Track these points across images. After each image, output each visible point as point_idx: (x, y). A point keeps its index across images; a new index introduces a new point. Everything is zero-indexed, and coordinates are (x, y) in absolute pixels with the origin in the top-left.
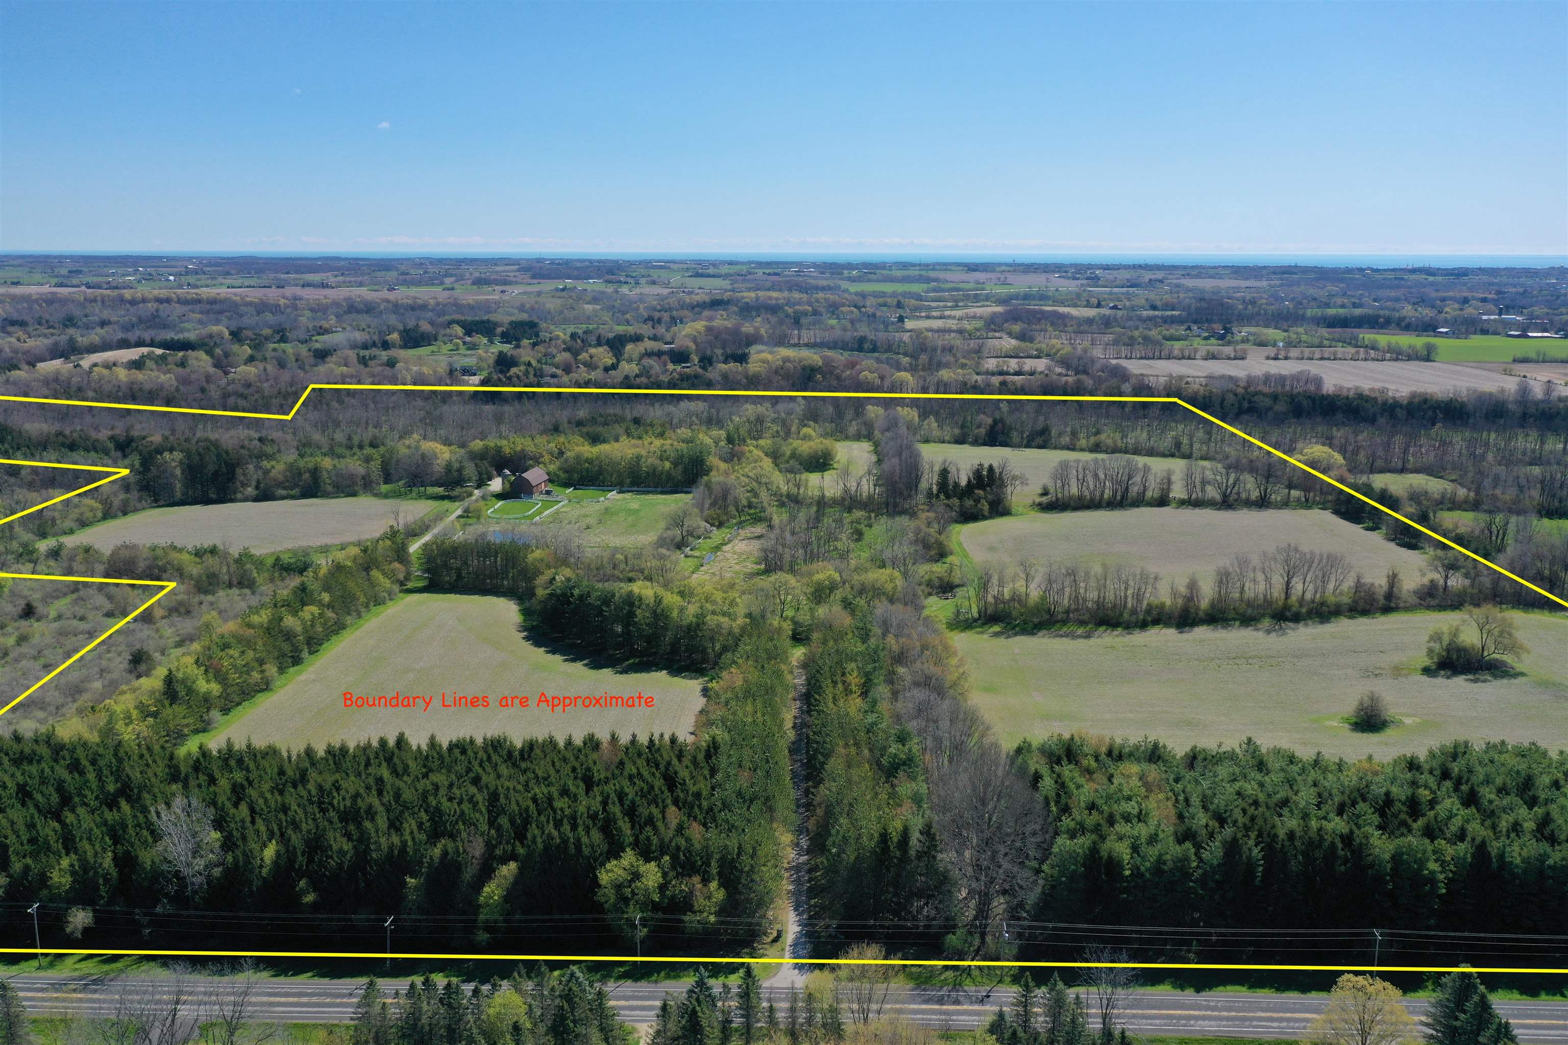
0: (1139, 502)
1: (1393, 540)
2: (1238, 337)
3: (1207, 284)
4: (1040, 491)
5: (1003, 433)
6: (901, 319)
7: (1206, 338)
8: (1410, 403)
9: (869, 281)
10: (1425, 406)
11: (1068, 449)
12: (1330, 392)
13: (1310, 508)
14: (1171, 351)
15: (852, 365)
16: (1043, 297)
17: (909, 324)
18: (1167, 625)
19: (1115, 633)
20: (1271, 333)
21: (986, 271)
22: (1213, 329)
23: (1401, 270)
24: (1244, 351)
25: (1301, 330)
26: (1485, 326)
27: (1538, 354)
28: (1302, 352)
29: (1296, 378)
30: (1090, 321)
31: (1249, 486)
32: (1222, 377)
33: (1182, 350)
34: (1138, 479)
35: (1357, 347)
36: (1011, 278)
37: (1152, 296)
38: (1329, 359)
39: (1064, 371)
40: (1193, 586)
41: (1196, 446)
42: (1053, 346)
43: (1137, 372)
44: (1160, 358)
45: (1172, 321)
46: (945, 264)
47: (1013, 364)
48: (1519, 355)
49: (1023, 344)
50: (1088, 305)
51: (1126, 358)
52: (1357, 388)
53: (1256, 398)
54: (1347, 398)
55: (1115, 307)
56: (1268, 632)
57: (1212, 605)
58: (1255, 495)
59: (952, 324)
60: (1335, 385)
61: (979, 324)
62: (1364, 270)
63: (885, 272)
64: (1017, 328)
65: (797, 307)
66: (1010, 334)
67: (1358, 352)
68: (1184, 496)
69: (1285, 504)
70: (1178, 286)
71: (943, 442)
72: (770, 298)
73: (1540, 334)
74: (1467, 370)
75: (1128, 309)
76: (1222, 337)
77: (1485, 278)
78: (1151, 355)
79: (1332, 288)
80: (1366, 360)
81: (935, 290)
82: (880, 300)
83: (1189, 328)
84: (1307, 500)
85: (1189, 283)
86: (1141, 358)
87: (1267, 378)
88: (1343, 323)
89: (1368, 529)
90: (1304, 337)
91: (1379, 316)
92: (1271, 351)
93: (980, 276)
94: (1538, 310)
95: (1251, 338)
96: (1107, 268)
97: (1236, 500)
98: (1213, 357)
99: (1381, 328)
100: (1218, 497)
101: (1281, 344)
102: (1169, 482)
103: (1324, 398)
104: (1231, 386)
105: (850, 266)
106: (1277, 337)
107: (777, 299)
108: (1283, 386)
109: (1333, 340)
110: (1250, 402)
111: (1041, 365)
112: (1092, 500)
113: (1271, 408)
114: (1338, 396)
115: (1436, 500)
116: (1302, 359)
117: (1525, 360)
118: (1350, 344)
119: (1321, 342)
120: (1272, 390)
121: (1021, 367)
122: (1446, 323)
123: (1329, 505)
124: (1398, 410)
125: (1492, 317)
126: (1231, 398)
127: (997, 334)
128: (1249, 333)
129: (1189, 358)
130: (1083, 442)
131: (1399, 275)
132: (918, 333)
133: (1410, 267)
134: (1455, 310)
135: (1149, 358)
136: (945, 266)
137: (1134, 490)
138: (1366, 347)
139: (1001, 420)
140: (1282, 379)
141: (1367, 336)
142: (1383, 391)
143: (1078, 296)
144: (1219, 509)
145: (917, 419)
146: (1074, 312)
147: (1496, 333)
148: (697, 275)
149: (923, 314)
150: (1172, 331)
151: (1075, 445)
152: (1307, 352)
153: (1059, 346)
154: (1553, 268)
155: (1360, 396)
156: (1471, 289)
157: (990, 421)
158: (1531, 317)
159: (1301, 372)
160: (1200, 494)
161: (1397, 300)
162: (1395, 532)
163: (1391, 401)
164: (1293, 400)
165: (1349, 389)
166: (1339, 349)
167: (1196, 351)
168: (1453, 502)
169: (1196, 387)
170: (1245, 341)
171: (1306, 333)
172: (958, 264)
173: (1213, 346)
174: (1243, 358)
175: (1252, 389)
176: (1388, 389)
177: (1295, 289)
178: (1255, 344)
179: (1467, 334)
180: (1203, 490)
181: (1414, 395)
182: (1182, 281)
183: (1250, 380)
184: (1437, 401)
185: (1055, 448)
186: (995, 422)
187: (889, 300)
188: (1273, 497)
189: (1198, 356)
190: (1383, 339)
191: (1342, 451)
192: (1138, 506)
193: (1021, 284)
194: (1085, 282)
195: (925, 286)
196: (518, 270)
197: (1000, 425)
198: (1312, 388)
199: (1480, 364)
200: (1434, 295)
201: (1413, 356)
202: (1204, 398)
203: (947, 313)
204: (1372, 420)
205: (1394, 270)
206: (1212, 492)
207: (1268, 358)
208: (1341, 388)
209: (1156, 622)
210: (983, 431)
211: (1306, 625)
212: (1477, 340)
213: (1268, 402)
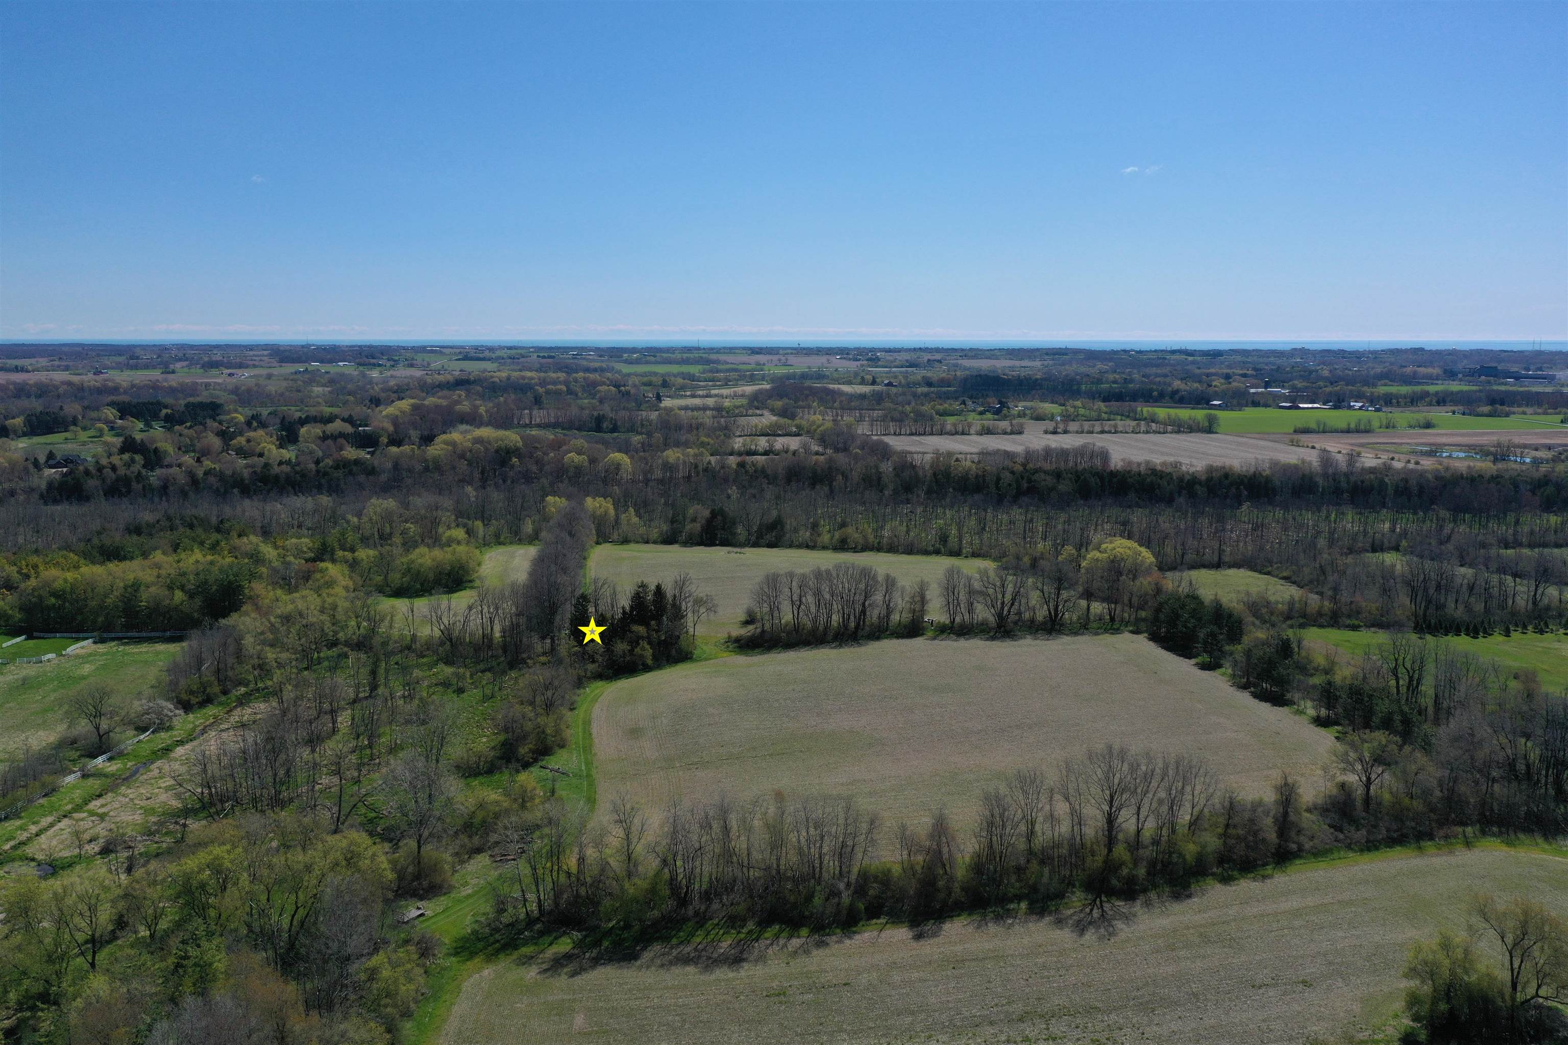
0: (880, 632)
1: (1244, 687)
2: (1015, 411)
3: (984, 365)
4: (743, 617)
5: (723, 529)
6: (659, 398)
7: (981, 413)
8: (1210, 480)
9: (647, 363)
10: (1227, 482)
11: (808, 547)
12: (1119, 467)
13: (1117, 631)
14: (943, 426)
15: (557, 445)
16: (820, 376)
17: (667, 403)
18: (896, 918)
19: (795, 942)
20: (1048, 407)
21: (771, 354)
22: (989, 404)
23: (1162, 351)
24: (1021, 425)
25: (1078, 403)
26: (1257, 398)
27: (1318, 423)
28: (1082, 426)
29: (1080, 452)
30: (863, 397)
31: (1033, 602)
32: (997, 452)
33: (954, 425)
34: (878, 597)
35: (1135, 420)
36: (792, 359)
37: (929, 374)
38: (1110, 432)
39: (821, 449)
40: (940, 829)
41: (966, 539)
42: (814, 422)
43: (899, 449)
44: (932, 434)
45: (947, 397)
46: (731, 348)
47: (763, 443)
48: (1300, 425)
49: (783, 421)
50: (863, 382)
51: (895, 434)
52: (1148, 462)
53: (1036, 477)
54: (1139, 474)
55: (890, 384)
56: (1081, 928)
57: (978, 867)
58: (1041, 614)
59: (710, 402)
60: (1123, 460)
61: (744, 401)
62: (1129, 351)
63: (665, 355)
64: (779, 404)
65: (550, 387)
66: (773, 411)
67: (1138, 425)
68: (944, 619)
69: (1084, 626)
70: (956, 365)
71: (647, 542)
72: (523, 378)
73: (1310, 406)
74: (1252, 441)
75: (903, 386)
76: (998, 412)
77: (1239, 358)
78: (922, 430)
79: (1100, 366)
80: (1148, 432)
81: (711, 371)
82: (645, 379)
83: (964, 403)
84: (1112, 619)
85: (966, 363)
86: (912, 434)
87: (1048, 452)
88: (1119, 397)
89: (1204, 667)
90: (1082, 411)
91: (1151, 390)
92: (1050, 425)
93: (761, 358)
94: (1299, 384)
95: (1028, 412)
96: (889, 351)
97: (1016, 623)
98: (987, 431)
99: (1156, 401)
100: (992, 620)
101: (1059, 419)
102: (923, 601)
103: (1114, 474)
104: (1007, 463)
105: (634, 350)
106: (1055, 411)
107: (532, 378)
108: (1066, 461)
109: (1111, 413)
110: (1029, 481)
111: (794, 443)
112: (814, 630)
113: (1053, 489)
114: (1129, 472)
115: (1282, 613)
116: (1082, 432)
117: (1306, 431)
118: (1128, 417)
119: (1099, 416)
120: (1054, 466)
121: (771, 446)
122: (1216, 396)
123: (1143, 626)
124: (1198, 487)
125: (1260, 390)
126: (1007, 477)
127: (758, 412)
128: (1026, 408)
129: (963, 433)
130: (826, 538)
131: (1160, 355)
132: (669, 410)
133: (1169, 349)
134: (1222, 384)
135: (920, 434)
136: (731, 350)
137: (874, 615)
138: (1145, 419)
139: (721, 512)
140: (1063, 454)
141: (1146, 410)
142: (1176, 465)
143: (856, 374)
144: (993, 638)
145: (612, 512)
146: (846, 388)
147: (1266, 405)
148: (466, 358)
149: (688, 393)
150: (946, 405)
151: (815, 542)
152: (1087, 426)
153: (820, 422)
154: (1295, 349)
155: (1154, 472)
156: (1230, 367)
157: (707, 513)
158: (1294, 389)
159: (1084, 446)
160: (967, 617)
161: (1166, 376)
162: (1247, 674)
163: (1188, 477)
164: (1079, 477)
165: (1139, 464)
166: (1120, 423)
167: (970, 425)
168: (1304, 616)
169: (968, 463)
170: (1022, 415)
171: (1084, 407)
172: (744, 348)
173: (989, 420)
174: (1020, 433)
175: (1031, 466)
176: (1181, 464)
177: (1067, 367)
178: (1032, 418)
179: (1240, 406)
180: (970, 610)
181: (1210, 469)
182: (960, 362)
183: (1029, 455)
184: (1239, 475)
185: (791, 546)
186: (714, 514)
187: (654, 379)
188: (1067, 616)
189: (972, 431)
190: (1162, 412)
191: (1146, 542)
192: (878, 638)
193: (800, 365)
194: (865, 362)
195: (700, 367)
196: (270, 355)
197: (719, 518)
198: (1098, 462)
199: (1264, 435)
200: (1198, 371)
201: (1192, 428)
202: (977, 476)
203: (713, 392)
204: (1170, 501)
205: (1156, 351)
206: (983, 613)
207: (1046, 432)
208: (1130, 463)
209: (874, 911)
210: (697, 527)
211: (1148, 904)
212: (1250, 412)
213: (1050, 481)
